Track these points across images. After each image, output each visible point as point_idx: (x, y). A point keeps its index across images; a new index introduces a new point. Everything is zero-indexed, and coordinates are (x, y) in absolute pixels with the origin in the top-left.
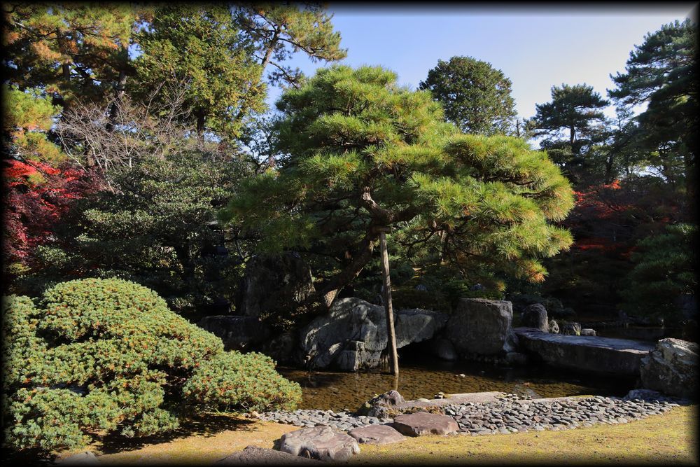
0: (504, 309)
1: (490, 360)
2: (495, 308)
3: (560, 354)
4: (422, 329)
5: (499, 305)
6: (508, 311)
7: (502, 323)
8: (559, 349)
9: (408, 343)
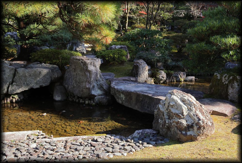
0: (91, 64)
1: (83, 102)
2: (85, 64)
3: (122, 98)
4: (38, 79)
5: (88, 62)
6: (94, 66)
7: (89, 75)
8: (122, 95)
9: (27, 89)
